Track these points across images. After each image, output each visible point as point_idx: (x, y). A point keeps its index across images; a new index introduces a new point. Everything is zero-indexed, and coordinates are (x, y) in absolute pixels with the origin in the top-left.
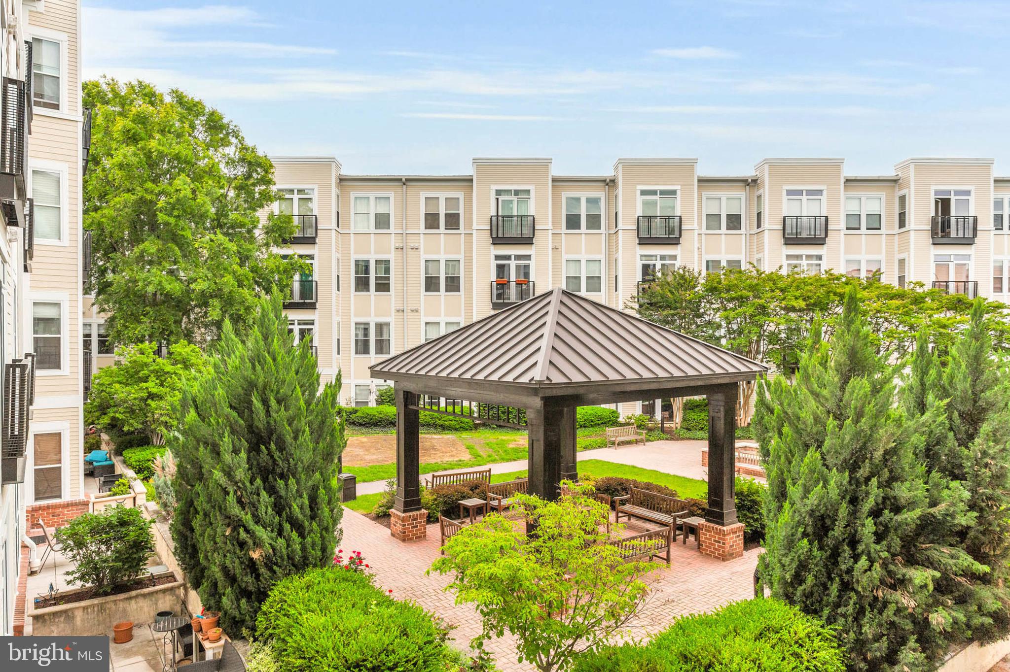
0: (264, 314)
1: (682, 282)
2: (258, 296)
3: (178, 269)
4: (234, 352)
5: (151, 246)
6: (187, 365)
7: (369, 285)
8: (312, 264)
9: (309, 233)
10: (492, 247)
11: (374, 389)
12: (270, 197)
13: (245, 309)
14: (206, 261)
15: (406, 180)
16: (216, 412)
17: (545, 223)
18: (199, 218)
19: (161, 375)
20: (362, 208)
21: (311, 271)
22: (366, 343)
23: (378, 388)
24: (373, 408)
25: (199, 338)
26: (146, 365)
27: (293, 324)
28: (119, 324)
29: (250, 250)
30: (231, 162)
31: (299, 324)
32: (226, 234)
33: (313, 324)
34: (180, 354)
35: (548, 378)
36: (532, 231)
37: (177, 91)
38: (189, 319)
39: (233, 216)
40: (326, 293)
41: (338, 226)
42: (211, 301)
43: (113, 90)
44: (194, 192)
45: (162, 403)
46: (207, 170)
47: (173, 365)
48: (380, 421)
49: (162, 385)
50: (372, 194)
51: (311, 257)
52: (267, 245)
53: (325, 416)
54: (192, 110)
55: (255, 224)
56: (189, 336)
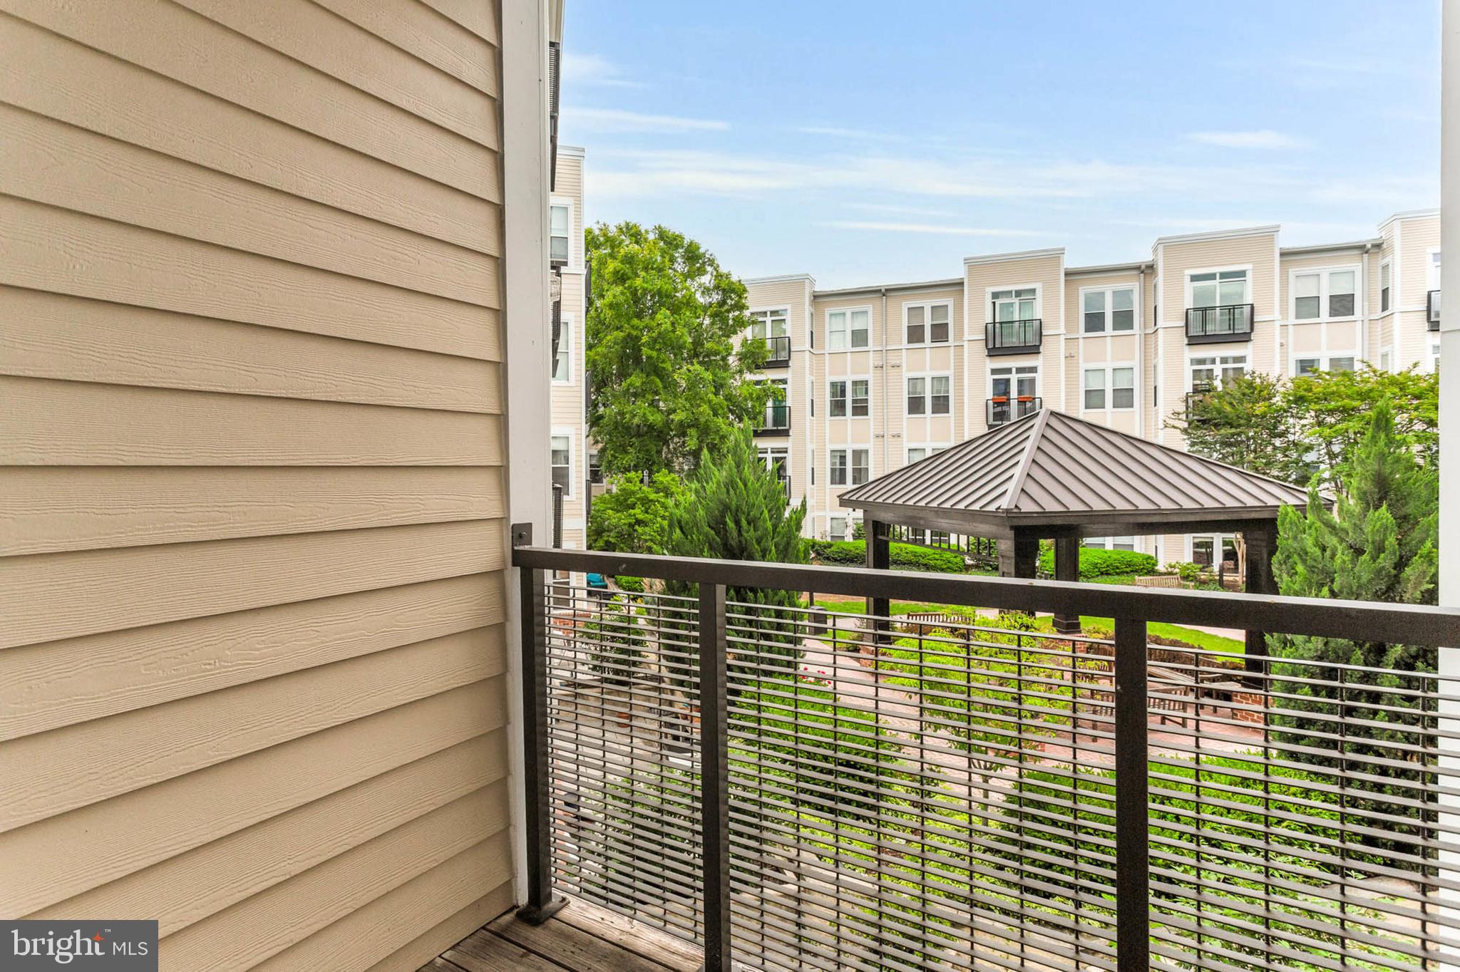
0: (737, 444)
1: (1248, 391)
2: (731, 424)
3: (659, 400)
4: (711, 479)
5: (636, 380)
6: (668, 493)
7: (845, 406)
8: (785, 389)
9: (783, 356)
10: (988, 360)
11: (850, 522)
12: (743, 322)
13: (720, 439)
14: (684, 391)
15: (886, 290)
16: (698, 530)
17: (1056, 328)
18: (677, 348)
19: (646, 502)
20: (837, 324)
21: (784, 398)
22: (843, 472)
23: (855, 521)
24: (848, 543)
25: (677, 468)
26: (633, 493)
27: (767, 452)
28: (609, 453)
29: (724, 379)
30: (706, 291)
31: (772, 452)
32: (700, 363)
33: (786, 452)
34: (662, 483)
35: (1016, 506)
36: (1038, 338)
37: (660, 227)
38: (669, 449)
39: (708, 345)
40: (800, 420)
41: (812, 347)
42: (688, 431)
43: (605, 235)
44: (673, 324)
45: (647, 529)
46: (685, 301)
47: (656, 493)
48: (856, 557)
49: (647, 512)
50: (848, 310)
51: (784, 381)
52: (741, 372)
53: (790, 537)
54: (671, 244)
55: (729, 350)
56: (668, 465)
